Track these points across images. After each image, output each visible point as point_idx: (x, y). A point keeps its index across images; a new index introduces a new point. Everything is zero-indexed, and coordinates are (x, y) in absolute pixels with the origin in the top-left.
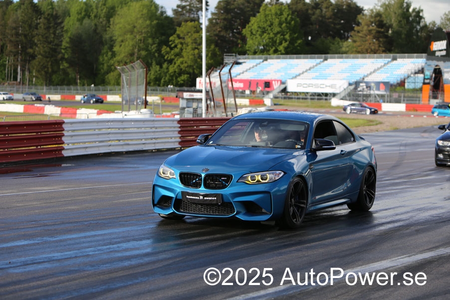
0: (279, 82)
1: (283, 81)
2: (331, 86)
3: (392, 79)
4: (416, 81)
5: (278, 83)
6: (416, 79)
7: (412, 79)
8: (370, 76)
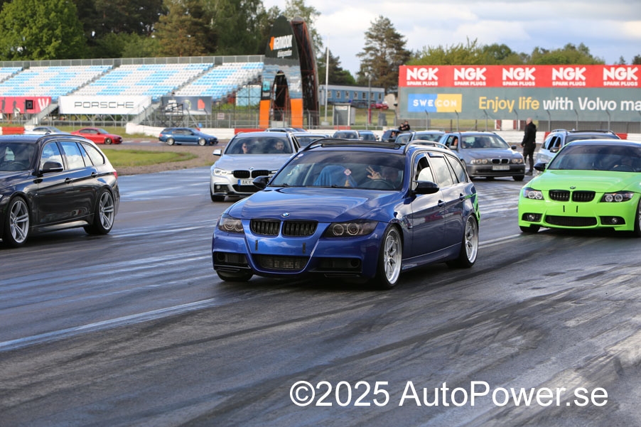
0: (48, 100)
1: (54, 97)
2: (126, 105)
3: (216, 92)
4: (251, 95)
5: (45, 101)
6: (251, 92)
7: (244, 92)
8: (182, 90)
